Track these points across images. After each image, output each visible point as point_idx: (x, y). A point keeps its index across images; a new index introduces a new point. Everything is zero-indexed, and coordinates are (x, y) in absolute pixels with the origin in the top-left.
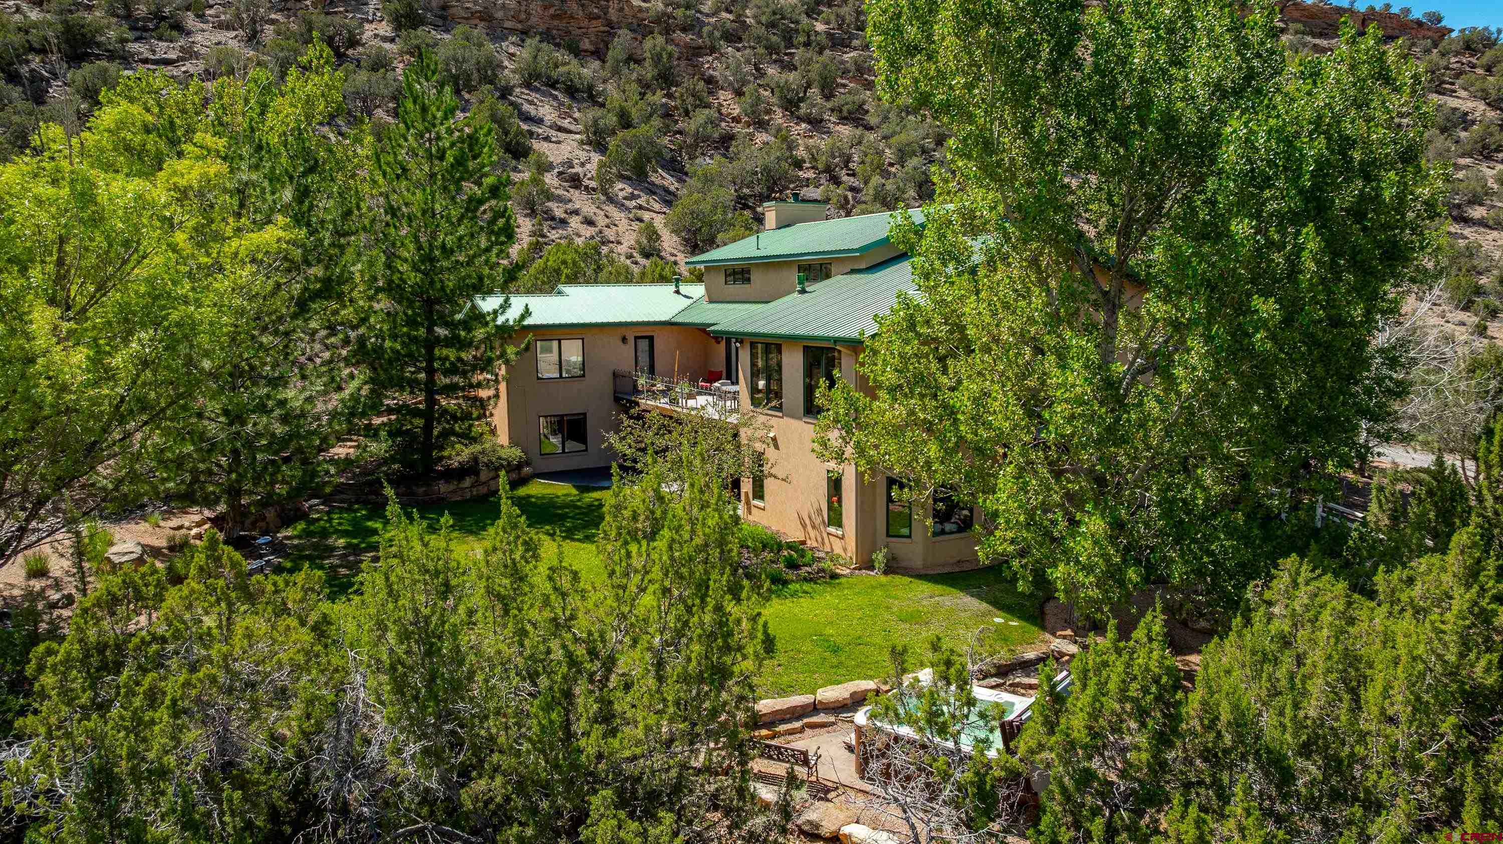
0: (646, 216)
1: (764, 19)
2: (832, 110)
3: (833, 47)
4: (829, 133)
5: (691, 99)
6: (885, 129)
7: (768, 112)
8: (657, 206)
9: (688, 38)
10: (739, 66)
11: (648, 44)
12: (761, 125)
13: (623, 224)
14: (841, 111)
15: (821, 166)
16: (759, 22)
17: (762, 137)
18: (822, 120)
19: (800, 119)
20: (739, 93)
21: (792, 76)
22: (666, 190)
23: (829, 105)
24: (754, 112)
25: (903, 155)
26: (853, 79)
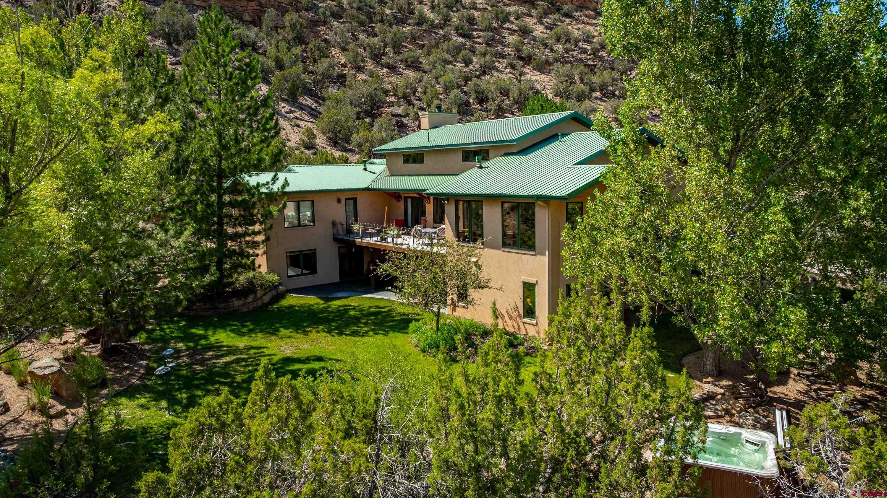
0: (302, 123)
1: (355, 5)
2: (401, 61)
3: (397, 24)
4: (401, 74)
5: (317, 53)
6: (435, 73)
7: (363, 61)
8: (307, 118)
9: (310, 15)
10: (343, 32)
11: (287, 17)
12: (360, 69)
13: (289, 129)
14: (406, 61)
15: (400, 95)
16: (352, 7)
17: (361, 76)
18: (396, 67)
19: (383, 66)
20: (344, 49)
21: (376, 40)
22: (310, 108)
23: (399, 58)
24: (355, 61)
25: (447, 89)
26: (410, 43)
